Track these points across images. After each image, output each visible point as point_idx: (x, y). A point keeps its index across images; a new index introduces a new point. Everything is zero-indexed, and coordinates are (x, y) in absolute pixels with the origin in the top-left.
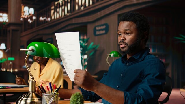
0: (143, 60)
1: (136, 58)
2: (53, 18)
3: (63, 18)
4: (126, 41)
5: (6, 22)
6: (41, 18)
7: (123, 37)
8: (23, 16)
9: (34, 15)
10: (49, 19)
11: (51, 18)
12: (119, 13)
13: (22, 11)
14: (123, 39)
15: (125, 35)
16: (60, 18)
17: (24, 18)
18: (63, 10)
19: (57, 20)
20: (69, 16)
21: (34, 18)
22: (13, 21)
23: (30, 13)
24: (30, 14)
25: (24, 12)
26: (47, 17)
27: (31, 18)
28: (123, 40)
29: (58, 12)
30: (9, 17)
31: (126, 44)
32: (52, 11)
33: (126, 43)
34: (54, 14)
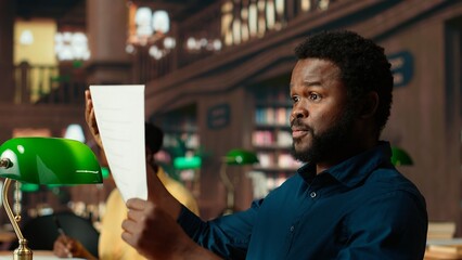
0: (362, 183)
1: (339, 176)
2: (229, 40)
3: (263, 40)
4: (308, 121)
5: (82, 61)
6: (192, 44)
7: (301, 108)
8: (134, 39)
9: (169, 34)
10: (217, 45)
11: (222, 39)
12: (449, 14)
13: (131, 23)
14: (301, 112)
15: (307, 100)
16: (252, 41)
17: (137, 47)
18: (262, 15)
19: (244, 45)
20: (283, 31)
21: (169, 43)
22: (104, 54)
23: (157, 27)
24: (155, 33)
25: (136, 26)
26: (211, 38)
27: (160, 45)
28: (300, 116)
29: (245, 22)
30: (92, 45)
31: (308, 129)
32: (227, 20)
33: (307, 126)
34: (231, 26)
